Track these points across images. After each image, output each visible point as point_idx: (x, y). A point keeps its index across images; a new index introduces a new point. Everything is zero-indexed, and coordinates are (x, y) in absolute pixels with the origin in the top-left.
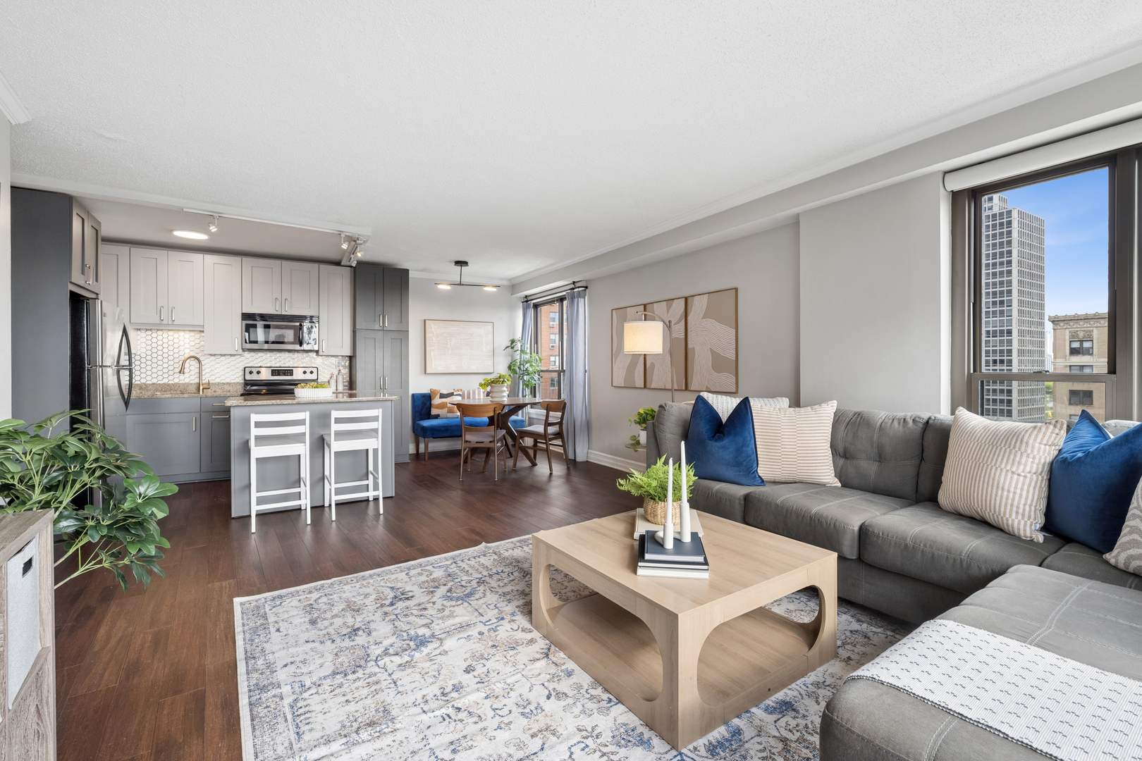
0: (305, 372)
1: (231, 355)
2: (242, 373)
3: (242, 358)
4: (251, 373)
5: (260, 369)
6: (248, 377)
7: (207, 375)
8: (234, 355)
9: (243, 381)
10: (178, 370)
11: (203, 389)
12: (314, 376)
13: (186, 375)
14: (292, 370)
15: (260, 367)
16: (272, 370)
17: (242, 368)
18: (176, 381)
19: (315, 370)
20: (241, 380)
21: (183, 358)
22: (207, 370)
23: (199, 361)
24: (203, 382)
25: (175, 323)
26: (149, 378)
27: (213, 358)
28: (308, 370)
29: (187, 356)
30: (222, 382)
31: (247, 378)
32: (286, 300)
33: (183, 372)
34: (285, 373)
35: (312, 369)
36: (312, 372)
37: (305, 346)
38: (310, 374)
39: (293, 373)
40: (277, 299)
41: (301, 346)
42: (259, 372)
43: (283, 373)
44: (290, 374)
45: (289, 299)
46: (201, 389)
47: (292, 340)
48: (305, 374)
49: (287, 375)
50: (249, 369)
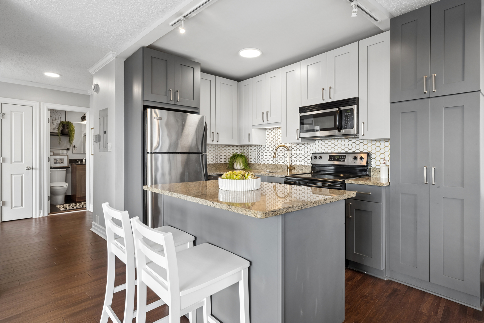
4: (316, 158)
5: (321, 155)
6: (314, 162)
9: (311, 165)
16: (330, 156)
23: (287, 148)
25: (269, 122)
28: (358, 156)
32: (331, 88)
33: (275, 156)
34: (340, 158)
35: (362, 155)
36: (362, 158)
37: (343, 131)
38: (360, 160)
39: (345, 158)
40: (323, 89)
41: (339, 131)
42: (320, 158)
43: (338, 158)
44: (343, 160)
45: (333, 87)
46: (288, 169)
47: (333, 126)
48: (355, 159)
49: (340, 161)
50: (314, 155)
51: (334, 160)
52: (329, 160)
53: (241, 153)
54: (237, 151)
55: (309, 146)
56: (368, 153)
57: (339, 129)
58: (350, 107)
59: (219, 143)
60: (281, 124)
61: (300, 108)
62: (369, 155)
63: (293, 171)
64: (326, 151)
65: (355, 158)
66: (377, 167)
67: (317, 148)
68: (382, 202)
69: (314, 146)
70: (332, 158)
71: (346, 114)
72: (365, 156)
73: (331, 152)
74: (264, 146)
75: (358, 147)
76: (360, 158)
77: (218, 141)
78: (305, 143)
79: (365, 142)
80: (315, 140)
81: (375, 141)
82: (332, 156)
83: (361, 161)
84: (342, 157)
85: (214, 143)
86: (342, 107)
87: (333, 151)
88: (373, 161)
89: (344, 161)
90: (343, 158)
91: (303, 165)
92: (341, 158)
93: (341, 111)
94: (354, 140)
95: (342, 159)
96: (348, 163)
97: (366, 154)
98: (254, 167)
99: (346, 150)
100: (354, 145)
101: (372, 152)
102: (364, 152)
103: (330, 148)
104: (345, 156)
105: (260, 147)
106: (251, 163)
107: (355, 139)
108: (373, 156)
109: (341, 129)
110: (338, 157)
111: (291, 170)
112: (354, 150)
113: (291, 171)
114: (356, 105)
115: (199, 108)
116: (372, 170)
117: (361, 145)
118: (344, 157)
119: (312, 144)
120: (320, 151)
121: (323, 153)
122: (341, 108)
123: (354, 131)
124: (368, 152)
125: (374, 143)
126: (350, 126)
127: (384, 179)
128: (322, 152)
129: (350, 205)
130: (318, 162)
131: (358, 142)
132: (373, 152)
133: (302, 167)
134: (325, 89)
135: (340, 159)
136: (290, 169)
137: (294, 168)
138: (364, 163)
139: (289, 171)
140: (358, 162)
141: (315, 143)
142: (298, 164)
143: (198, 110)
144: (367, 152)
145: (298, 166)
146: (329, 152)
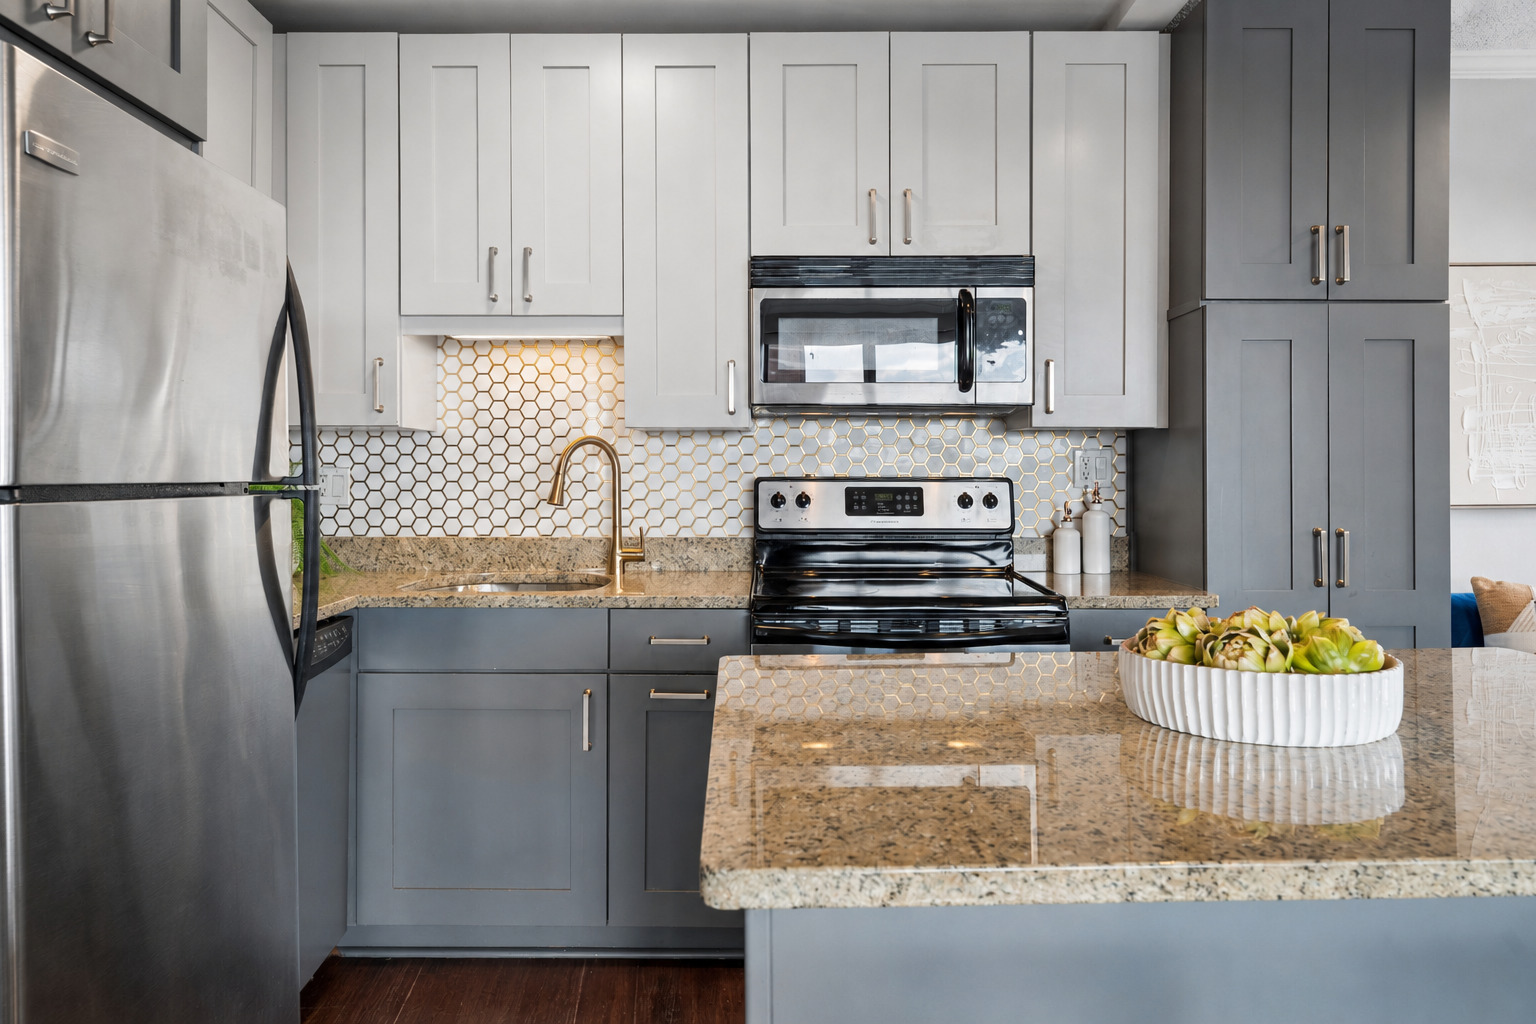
0: (965, 501)
1: (711, 433)
2: (744, 501)
3: (746, 445)
4: (777, 501)
5: (810, 488)
6: (769, 519)
7: (639, 510)
8: (724, 432)
9: (747, 534)
10: (546, 489)
11: (624, 561)
12: (998, 519)
13: (576, 508)
14: (920, 491)
15: (807, 479)
16: (849, 492)
17: (744, 483)
18: (545, 527)
19: (1001, 491)
20: (738, 529)
21: (561, 446)
22: (639, 491)
23: (611, 454)
24: (626, 533)
25: (533, 309)
26: (468, 518)
27: (655, 444)
28: (976, 491)
29: (576, 436)
30: (683, 534)
31: (764, 523)
32: (906, 195)
33: (556, 498)
34: (895, 502)
35: (990, 487)
36: (990, 501)
38: (984, 507)
39: (920, 503)
40: (872, 193)
41: (965, 389)
42: (803, 501)
43: (887, 503)
44: (912, 509)
45: (916, 189)
48: (964, 506)
49: (902, 513)
51: (873, 511)
52: (850, 511)
56: (1010, 482)
57: (969, 378)
61: (754, 260)
62: (1012, 486)
70: (860, 500)
71: (992, 319)
73: (850, 474)
76: (983, 500)
82: (860, 495)
83: (989, 514)
84: (909, 497)
89: (918, 512)
90: (912, 502)
92: (903, 502)
93: (969, 305)
95: (909, 507)
97: (1007, 485)
110: (889, 497)
118: (916, 497)
121: (815, 479)
122: (973, 290)
127: (1100, 578)
130: (790, 518)
133: (684, 544)
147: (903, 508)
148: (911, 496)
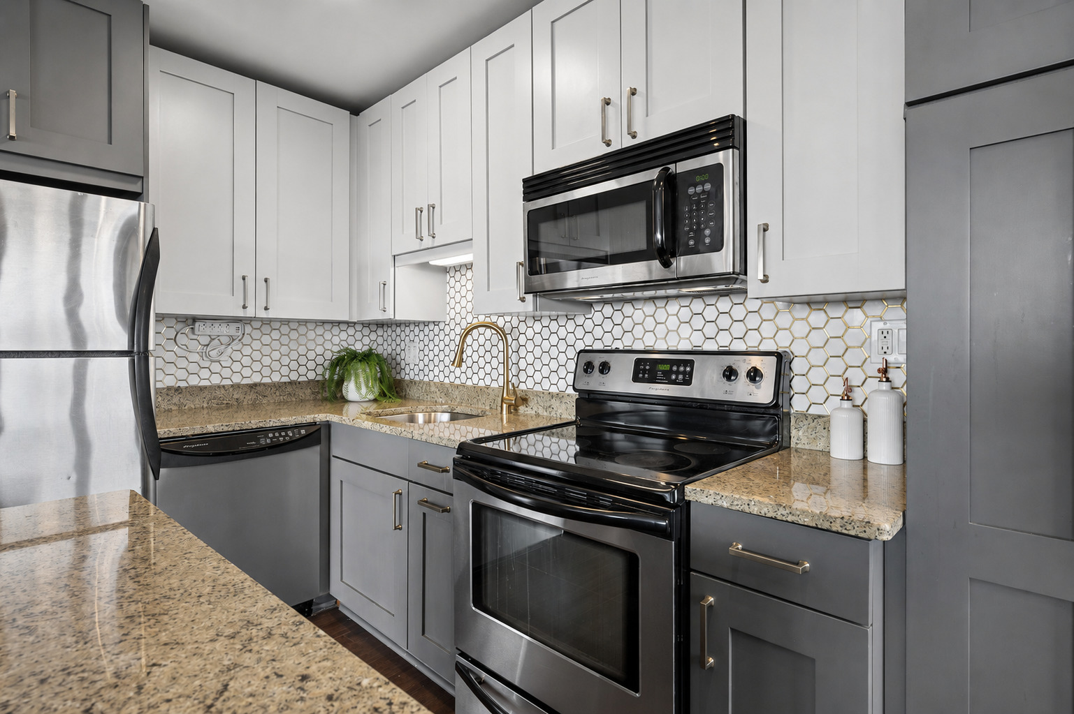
0: (728, 376)
4: (588, 369)
5: (610, 359)
6: (581, 382)
16: (638, 362)
19: (766, 365)
25: (437, 242)
28: (742, 365)
31: (577, 385)
32: (633, 92)
33: (459, 359)
34: (671, 372)
35: (756, 361)
36: (754, 375)
37: (683, 264)
38: (748, 380)
39: (691, 374)
40: (607, 102)
41: (666, 264)
42: (605, 368)
43: (664, 372)
44: (684, 379)
45: (641, 90)
46: (505, 405)
47: (642, 245)
48: (729, 378)
49: (674, 382)
50: (586, 358)
51: (652, 380)
52: (636, 379)
53: (366, 348)
54: (351, 340)
55: (571, 326)
56: (779, 356)
57: (665, 254)
58: (708, 160)
59: (271, 314)
60: (471, 246)
61: (525, 181)
62: (782, 360)
63: (522, 409)
64: (626, 343)
65: (730, 374)
66: (814, 410)
67: (598, 332)
68: (870, 623)
69: (589, 325)
70: (647, 369)
71: (691, 191)
72: (767, 367)
73: (641, 347)
74: (442, 326)
75: (738, 329)
76: (748, 374)
77: (266, 309)
78: (560, 313)
79: (768, 311)
80: (590, 305)
81: (806, 306)
82: (646, 365)
83: (752, 386)
84: (682, 369)
85: (250, 313)
86: (675, 162)
87: (649, 342)
88: (798, 384)
89: (687, 382)
90: (684, 373)
91: (554, 389)
92: (677, 373)
93: (670, 180)
94: (724, 304)
95: (681, 377)
96: (702, 392)
97: (773, 359)
98: (413, 392)
99: (697, 341)
100: (724, 322)
101: (793, 348)
102: (763, 348)
103: (638, 331)
104: (691, 363)
105: (421, 328)
106: (407, 378)
107: (727, 298)
108: (798, 366)
109: (674, 255)
110: (667, 367)
111: (513, 408)
112: (724, 341)
113: (516, 410)
114: (733, 147)
115: (142, 177)
116: (793, 420)
117: (753, 321)
118: (688, 369)
119: (580, 320)
120: (608, 342)
121: (617, 351)
122: (672, 166)
123: (722, 261)
124: (780, 350)
125: (801, 311)
126: (707, 241)
128: (614, 347)
129: (710, 606)
130: (597, 383)
131: (738, 312)
132: (798, 349)
133: (549, 396)
134: (615, 99)
135: (674, 377)
136: (509, 406)
137: (525, 400)
138: (763, 394)
139: (509, 412)
140: (744, 392)
141: (590, 316)
142: (538, 388)
143: (136, 183)
144: (773, 348)
145: (537, 394)
146: (635, 347)
147: (677, 378)
148: (685, 366)
